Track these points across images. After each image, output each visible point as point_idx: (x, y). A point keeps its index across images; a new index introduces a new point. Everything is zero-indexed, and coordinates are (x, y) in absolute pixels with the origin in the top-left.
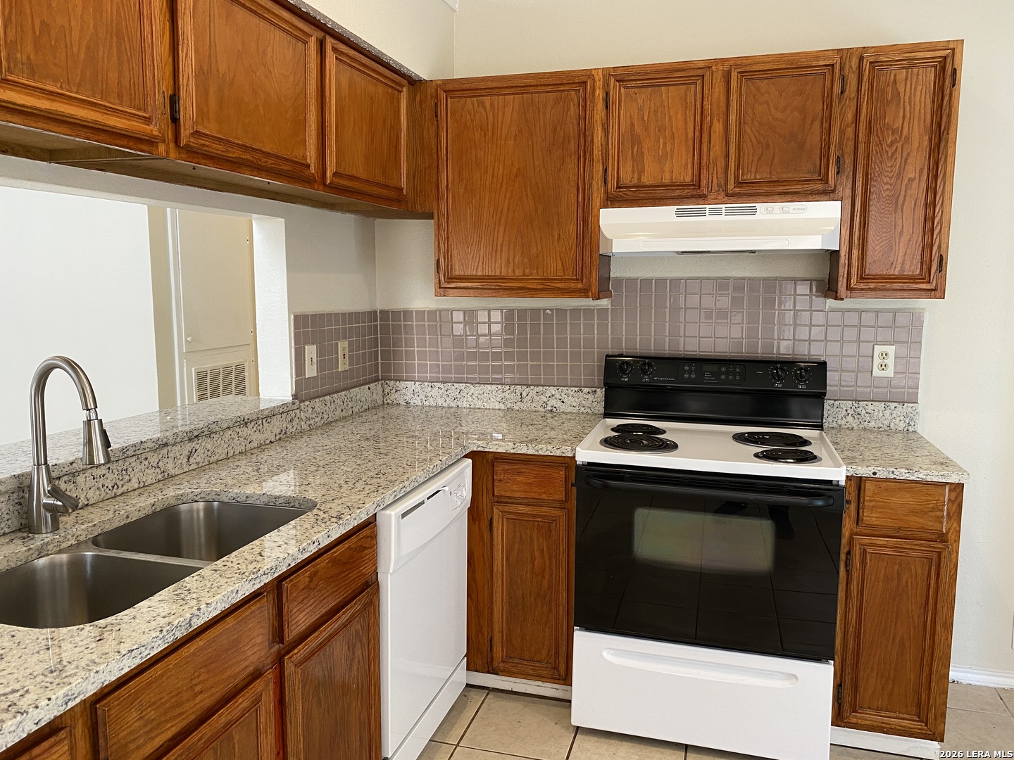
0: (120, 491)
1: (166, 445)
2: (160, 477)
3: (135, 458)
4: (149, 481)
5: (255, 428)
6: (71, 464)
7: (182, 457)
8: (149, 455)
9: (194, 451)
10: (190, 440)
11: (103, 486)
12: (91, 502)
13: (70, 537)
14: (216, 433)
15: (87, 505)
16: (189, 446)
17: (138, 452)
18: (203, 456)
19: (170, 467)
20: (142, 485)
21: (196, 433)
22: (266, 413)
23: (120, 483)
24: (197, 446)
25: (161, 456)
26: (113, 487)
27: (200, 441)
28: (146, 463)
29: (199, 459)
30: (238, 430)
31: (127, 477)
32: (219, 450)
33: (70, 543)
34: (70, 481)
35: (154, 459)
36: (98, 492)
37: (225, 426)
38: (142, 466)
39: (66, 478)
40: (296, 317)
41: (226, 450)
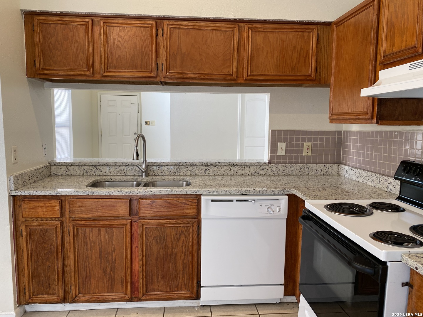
0: (176, 174)
1: (195, 165)
2: (192, 174)
3: (183, 166)
4: (188, 174)
5: (240, 168)
6: (160, 163)
7: (202, 170)
8: (189, 167)
9: (208, 169)
10: (206, 166)
11: (171, 171)
12: (166, 175)
13: (145, 179)
14: (219, 166)
15: (165, 175)
16: (206, 168)
17: (183, 165)
18: (212, 172)
19: (197, 172)
20: (185, 174)
21: (209, 164)
22: (247, 164)
23: (177, 172)
24: (210, 169)
25: (193, 168)
26: (174, 173)
27: (211, 167)
28: (187, 169)
29: (209, 173)
30: (230, 167)
31: (180, 171)
32: (220, 172)
33: (144, 180)
34: (160, 167)
35: (190, 168)
36: (169, 173)
37: (224, 164)
38: (185, 169)
39: (159, 166)
40: (272, 131)
41: (223, 173)
